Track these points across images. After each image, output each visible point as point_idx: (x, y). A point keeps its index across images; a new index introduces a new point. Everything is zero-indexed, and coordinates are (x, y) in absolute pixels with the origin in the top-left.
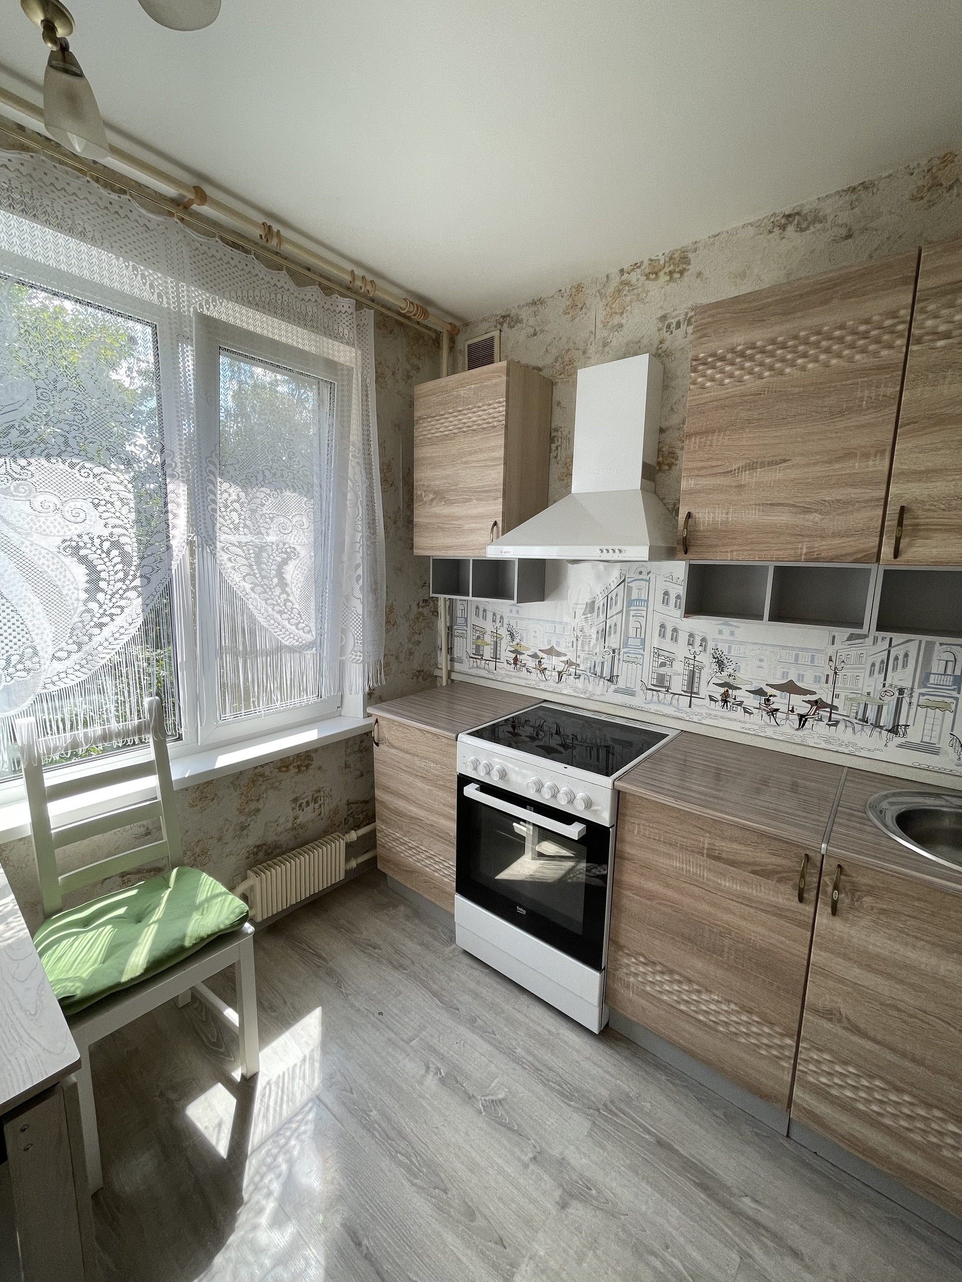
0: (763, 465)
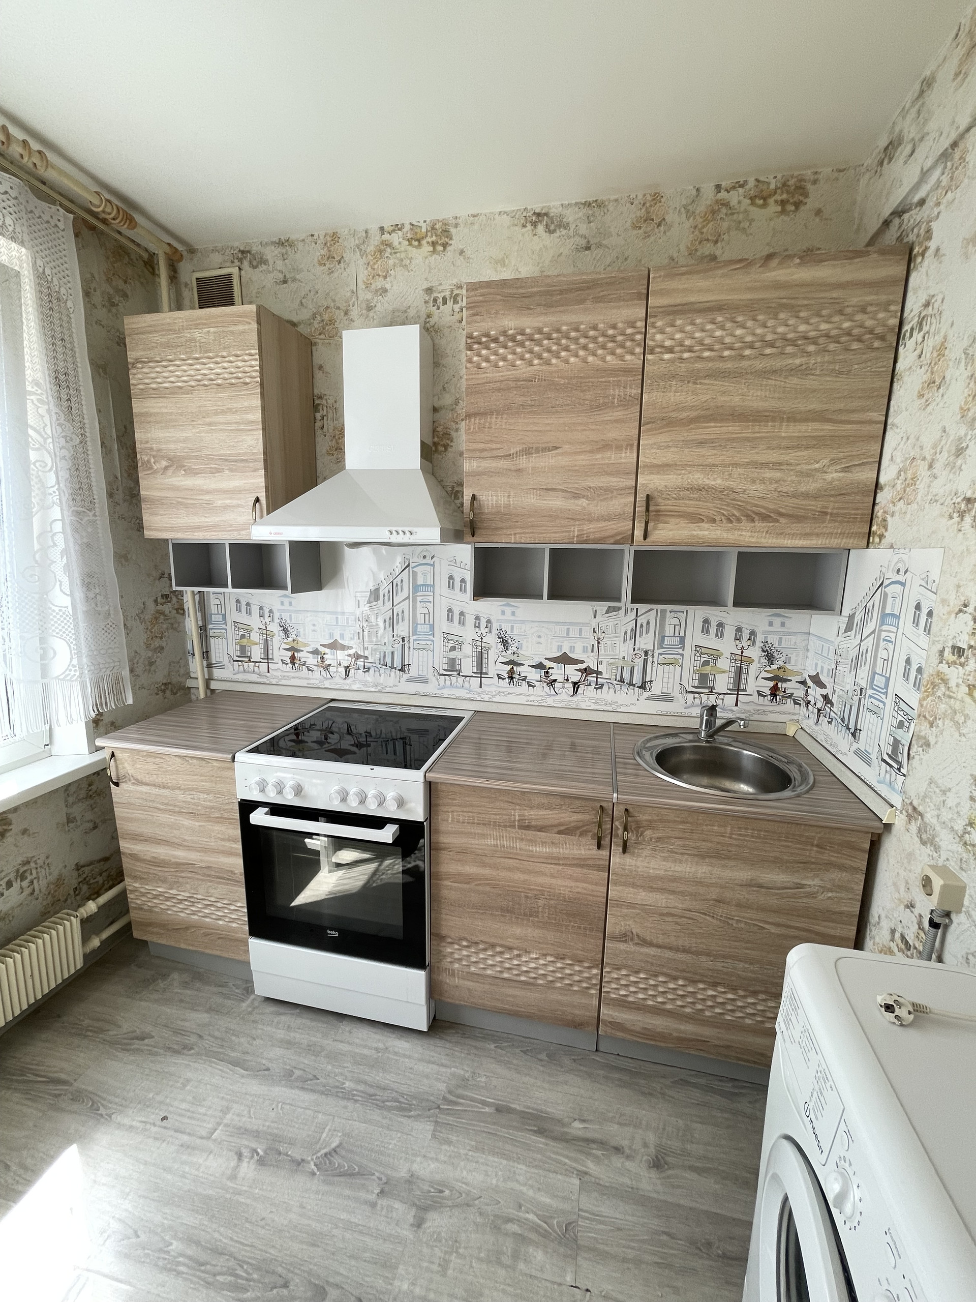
0: (537, 450)
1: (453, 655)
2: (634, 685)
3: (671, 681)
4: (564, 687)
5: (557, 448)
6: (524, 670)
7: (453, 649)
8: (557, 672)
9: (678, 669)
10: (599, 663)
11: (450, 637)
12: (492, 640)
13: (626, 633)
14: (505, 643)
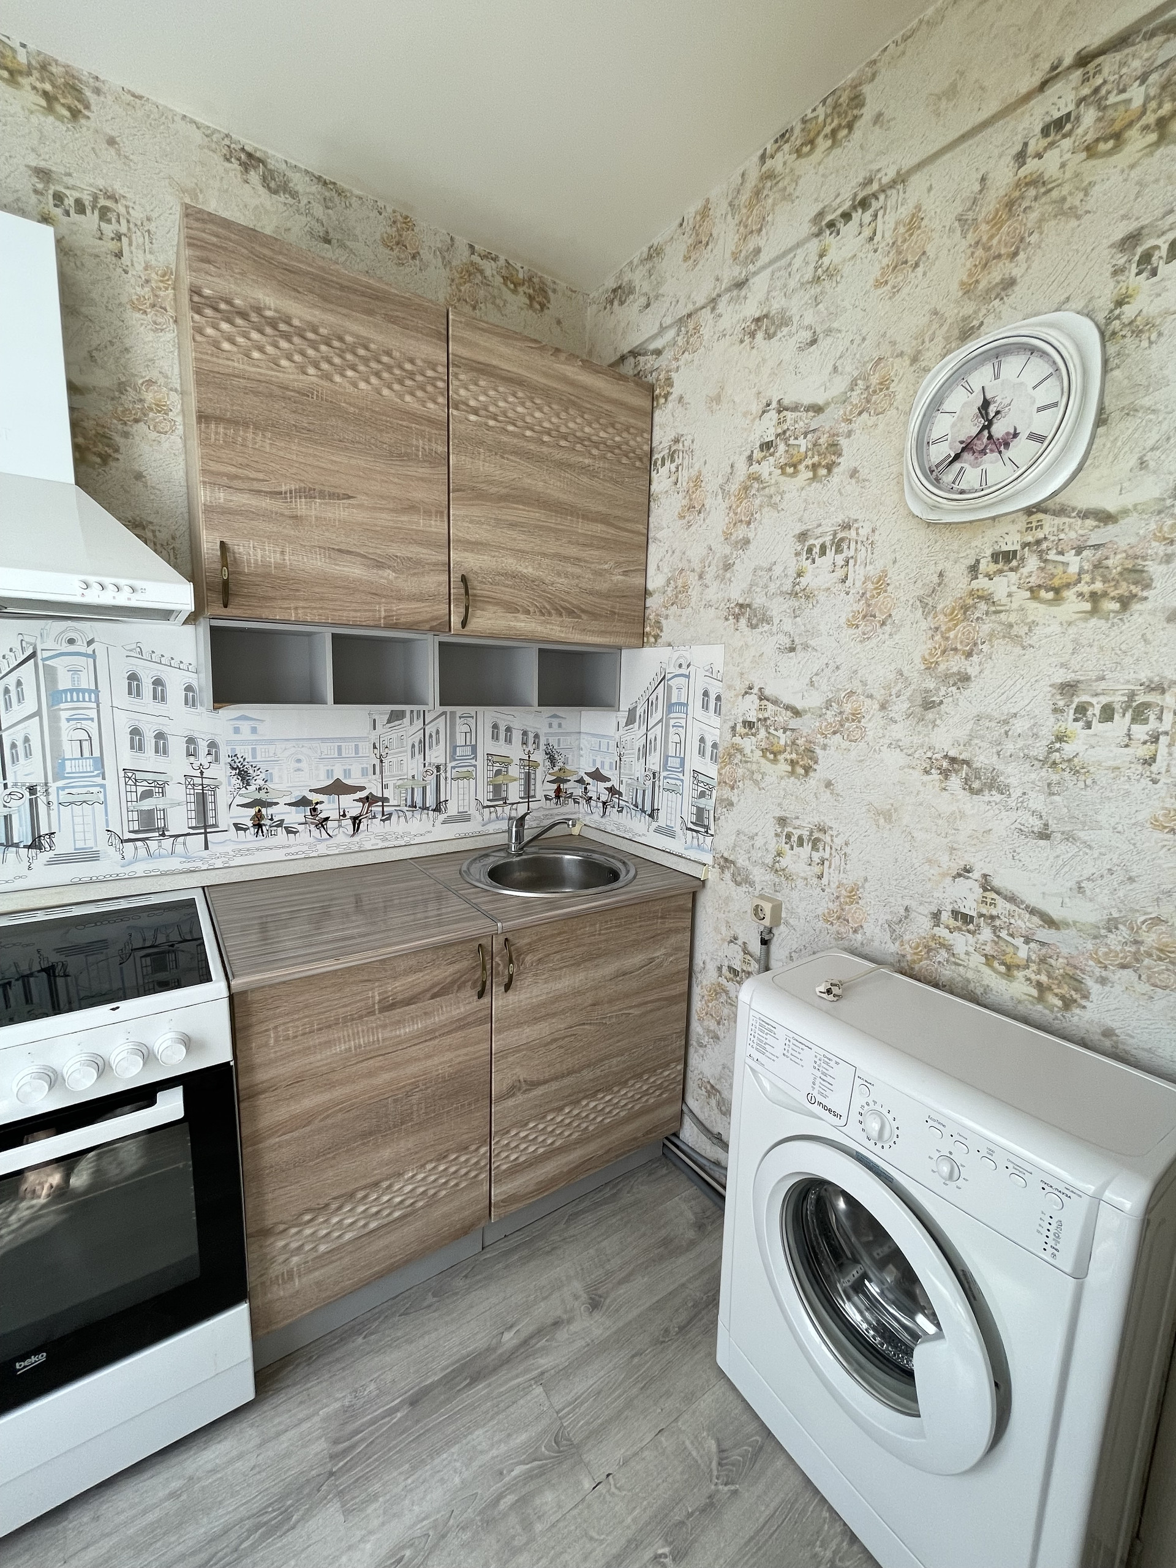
0: (322, 495)
1: (147, 804)
2: (428, 809)
3: (467, 797)
4: (340, 826)
5: (350, 497)
6: (279, 812)
7: (147, 795)
8: (329, 807)
9: (472, 782)
10: (384, 787)
11: (139, 775)
12: (220, 773)
13: (413, 746)
14: (243, 775)
